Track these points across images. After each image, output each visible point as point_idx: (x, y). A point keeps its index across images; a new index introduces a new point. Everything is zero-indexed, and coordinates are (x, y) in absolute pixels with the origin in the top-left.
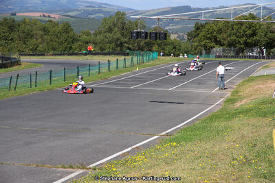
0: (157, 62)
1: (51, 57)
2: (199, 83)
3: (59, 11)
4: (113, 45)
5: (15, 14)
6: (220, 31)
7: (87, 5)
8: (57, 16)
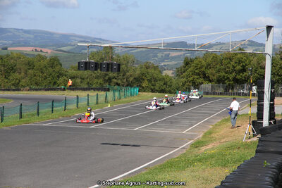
0: (135, 99)
1: (26, 92)
2: (172, 122)
3: (53, 46)
4: (101, 81)
5: (6, 49)
6: (208, 66)
7: (82, 40)
8: (49, 51)
